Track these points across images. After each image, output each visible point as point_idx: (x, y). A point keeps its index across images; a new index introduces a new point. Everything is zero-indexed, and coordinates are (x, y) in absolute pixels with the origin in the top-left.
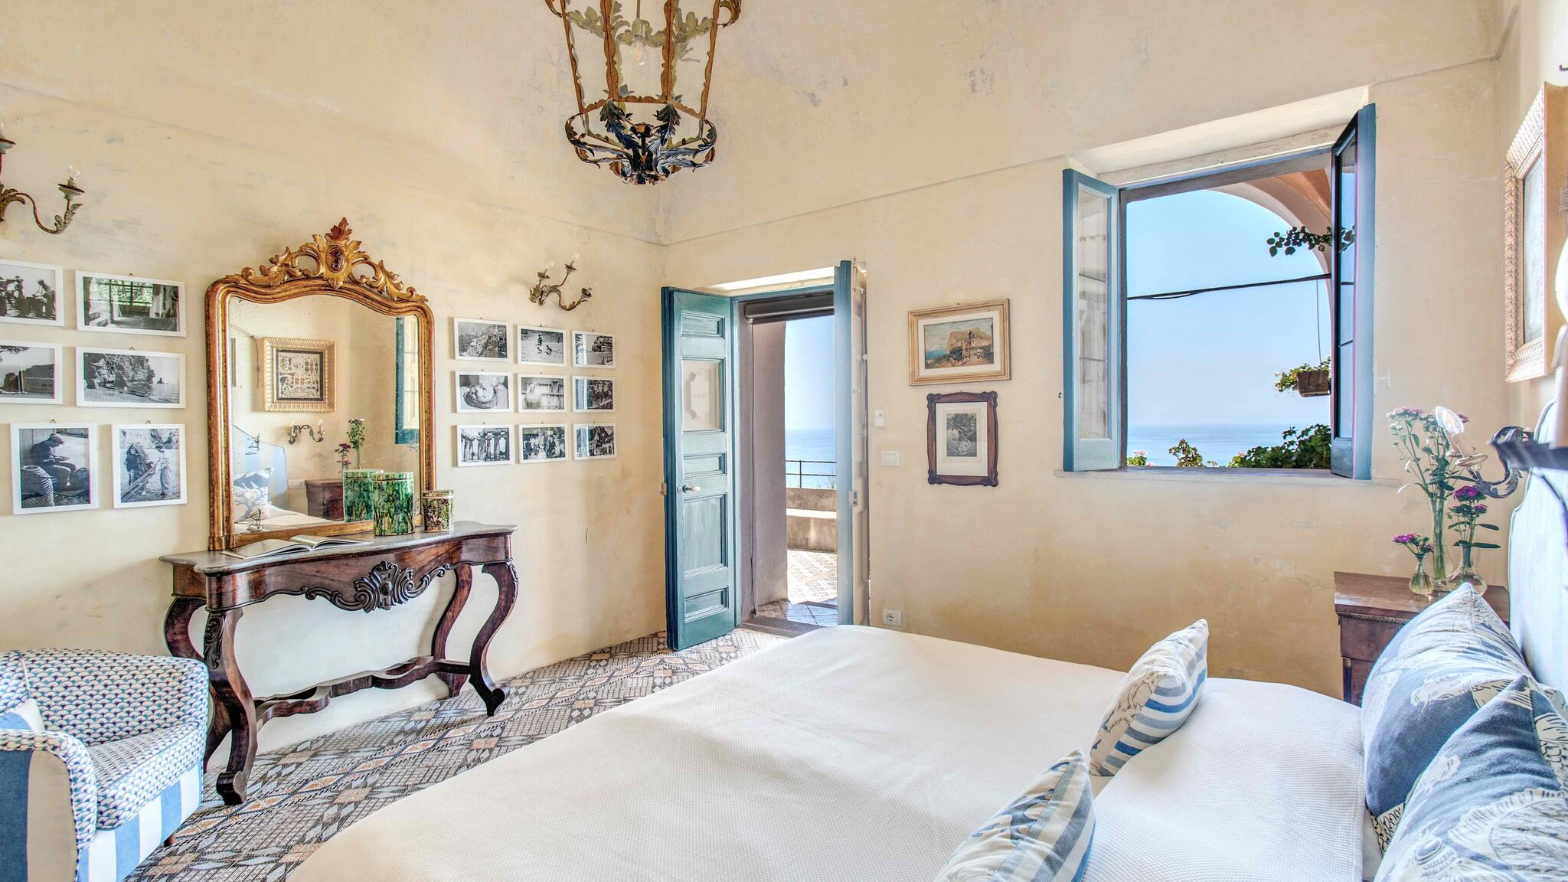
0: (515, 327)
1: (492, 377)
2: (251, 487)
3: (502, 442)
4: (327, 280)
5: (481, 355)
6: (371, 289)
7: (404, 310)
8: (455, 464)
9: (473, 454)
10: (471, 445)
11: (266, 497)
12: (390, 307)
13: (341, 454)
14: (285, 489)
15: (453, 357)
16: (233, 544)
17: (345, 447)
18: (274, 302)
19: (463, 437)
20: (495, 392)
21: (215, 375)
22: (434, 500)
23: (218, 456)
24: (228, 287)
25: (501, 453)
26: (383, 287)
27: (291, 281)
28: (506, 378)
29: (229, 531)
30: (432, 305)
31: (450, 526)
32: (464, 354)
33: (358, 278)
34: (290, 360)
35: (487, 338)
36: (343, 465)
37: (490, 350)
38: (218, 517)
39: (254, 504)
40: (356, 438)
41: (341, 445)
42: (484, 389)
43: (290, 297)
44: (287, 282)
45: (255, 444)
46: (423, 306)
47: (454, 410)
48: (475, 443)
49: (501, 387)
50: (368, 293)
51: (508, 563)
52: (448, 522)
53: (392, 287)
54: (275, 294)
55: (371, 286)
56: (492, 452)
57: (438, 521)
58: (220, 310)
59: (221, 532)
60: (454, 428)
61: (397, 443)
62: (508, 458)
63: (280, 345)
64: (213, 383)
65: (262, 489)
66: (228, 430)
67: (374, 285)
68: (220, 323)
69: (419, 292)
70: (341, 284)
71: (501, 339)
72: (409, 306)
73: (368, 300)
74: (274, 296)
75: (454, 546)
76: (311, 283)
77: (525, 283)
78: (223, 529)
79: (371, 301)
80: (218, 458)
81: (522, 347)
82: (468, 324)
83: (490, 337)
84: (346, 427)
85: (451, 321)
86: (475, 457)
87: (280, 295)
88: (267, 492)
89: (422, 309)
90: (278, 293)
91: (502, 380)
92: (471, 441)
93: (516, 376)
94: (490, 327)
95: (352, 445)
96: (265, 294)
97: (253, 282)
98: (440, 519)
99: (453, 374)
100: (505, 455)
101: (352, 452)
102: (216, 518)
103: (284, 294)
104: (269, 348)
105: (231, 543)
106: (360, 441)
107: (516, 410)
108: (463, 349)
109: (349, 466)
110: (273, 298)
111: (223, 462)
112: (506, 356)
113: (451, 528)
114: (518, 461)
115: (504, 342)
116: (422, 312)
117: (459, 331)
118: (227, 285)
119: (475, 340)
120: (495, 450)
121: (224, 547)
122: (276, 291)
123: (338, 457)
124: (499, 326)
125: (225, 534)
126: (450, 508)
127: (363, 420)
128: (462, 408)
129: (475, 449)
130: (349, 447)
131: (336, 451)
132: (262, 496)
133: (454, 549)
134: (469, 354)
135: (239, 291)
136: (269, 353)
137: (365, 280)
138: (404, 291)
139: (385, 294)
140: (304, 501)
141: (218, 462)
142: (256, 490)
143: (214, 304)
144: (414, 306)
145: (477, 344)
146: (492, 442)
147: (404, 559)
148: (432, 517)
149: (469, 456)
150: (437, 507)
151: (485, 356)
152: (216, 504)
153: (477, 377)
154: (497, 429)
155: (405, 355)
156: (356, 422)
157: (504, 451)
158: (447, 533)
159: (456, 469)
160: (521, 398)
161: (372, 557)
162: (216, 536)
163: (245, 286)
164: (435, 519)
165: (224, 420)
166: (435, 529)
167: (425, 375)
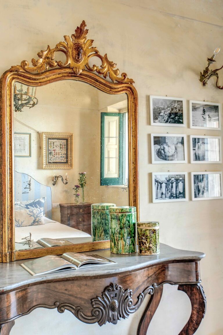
0: (188, 102)
1: (174, 137)
2: (37, 207)
3: (181, 184)
4: (72, 69)
5: (167, 122)
6: (99, 75)
7: (119, 89)
8: (151, 201)
9: (162, 194)
10: (161, 187)
11: (43, 212)
12: (111, 88)
13: (76, 190)
14: (51, 208)
15: (149, 123)
16: (14, 258)
17: (77, 187)
18: (41, 85)
19: (156, 181)
20: (176, 149)
21: (5, 137)
22: (147, 230)
23: (5, 195)
24: (13, 74)
25: (180, 193)
26: (107, 73)
27: (51, 70)
28: (183, 138)
29: (12, 249)
30: (138, 86)
31: (158, 250)
32: (156, 121)
33: (91, 67)
34: (54, 143)
35: (171, 110)
36: (76, 196)
37: (172, 118)
38: (5, 238)
40: (82, 182)
41: (75, 186)
42: (169, 146)
43: (50, 81)
44: (48, 71)
45: (28, 186)
46: (131, 86)
47: (150, 162)
48: (164, 185)
49: (180, 145)
50: (97, 78)
51: (199, 284)
52: (156, 248)
53: (112, 73)
54: (40, 79)
55: (99, 73)
56: (174, 192)
57: (149, 247)
58: (8, 92)
59: (7, 249)
60: (150, 175)
61: (101, 185)
62: (184, 197)
63: (49, 136)
64: (3, 143)
65: (41, 208)
66: (12, 176)
67: (101, 71)
68: (8, 100)
69: (129, 76)
70: (81, 71)
71: (179, 110)
72: (123, 87)
73: (97, 83)
74: (41, 81)
75: (159, 269)
76: (63, 71)
77: (194, 71)
78: (8, 247)
79: (99, 84)
80: (5, 196)
81: (193, 116)
82: (159, 100)
83: (172, 109)
84: (77, 177)
85: (148, 98)
86: (164, 196)
87: (44, 80)
88: (43, 210)
89: (131, 89)
90: (43, 78)
91: (180, 140)
92: (161, 184)
93: (189, 137)
94: (172, 102)
95: (80, 186)
96: (35, 80)
97: (28, 70)
98: (151, 245)
99: (149, 135)
100: (182, 195)
101: (81, 189)
103: (46, 79)
105: (13, 257)
106: (84, 184)
107: (189, 162)
108: (155, 118)
109: (79, 196)
110: (40, 82)
111: (9, 199)
112: (182, 123)
113: (158, 252)
114: (191, 199)
115: (181, 112)
116: (131, 91)
117: (153, 104)
118: (12, 73)
119: (163, 111)
120: (176, 191)
121: (8, 261)
122: (41, 77)
123: (74, 192)
124: (178, 101)
125: (9, 251)
126: (157, 237)
127: (85, 173)
128: (155, 160)
129: (164, 190)
130: (79, 187)
131: (73, 189)
132: (41, 212)
133: (159, 271)
134: (160, 122)
135: (20, 77)
137: (95, 68)
138: (120, 76)
139: (108, 78)
141: (5, 198)
142: (39, 209)
143: (4, 86)
144: (126, 87)
145: (165, 114)
146: (174, 185)
147: (126, 281)
148: (145, 243)
149: (159, 195)
150: (149, 235)
151: (170, 122)
152: (4, 229)
153: (165, 138)
154: (177, 175)
155: (105, 138)
156: (82, 174)
157: (182, 191)
158: (155, 257)
159: (151, 204)
160: (192, 153)
161: (104, 279)
162: (4, 252)
163: (23, 74)
164: (148, 245)
165: (10, 169)
166: (147, 253)
167: (132, 136)
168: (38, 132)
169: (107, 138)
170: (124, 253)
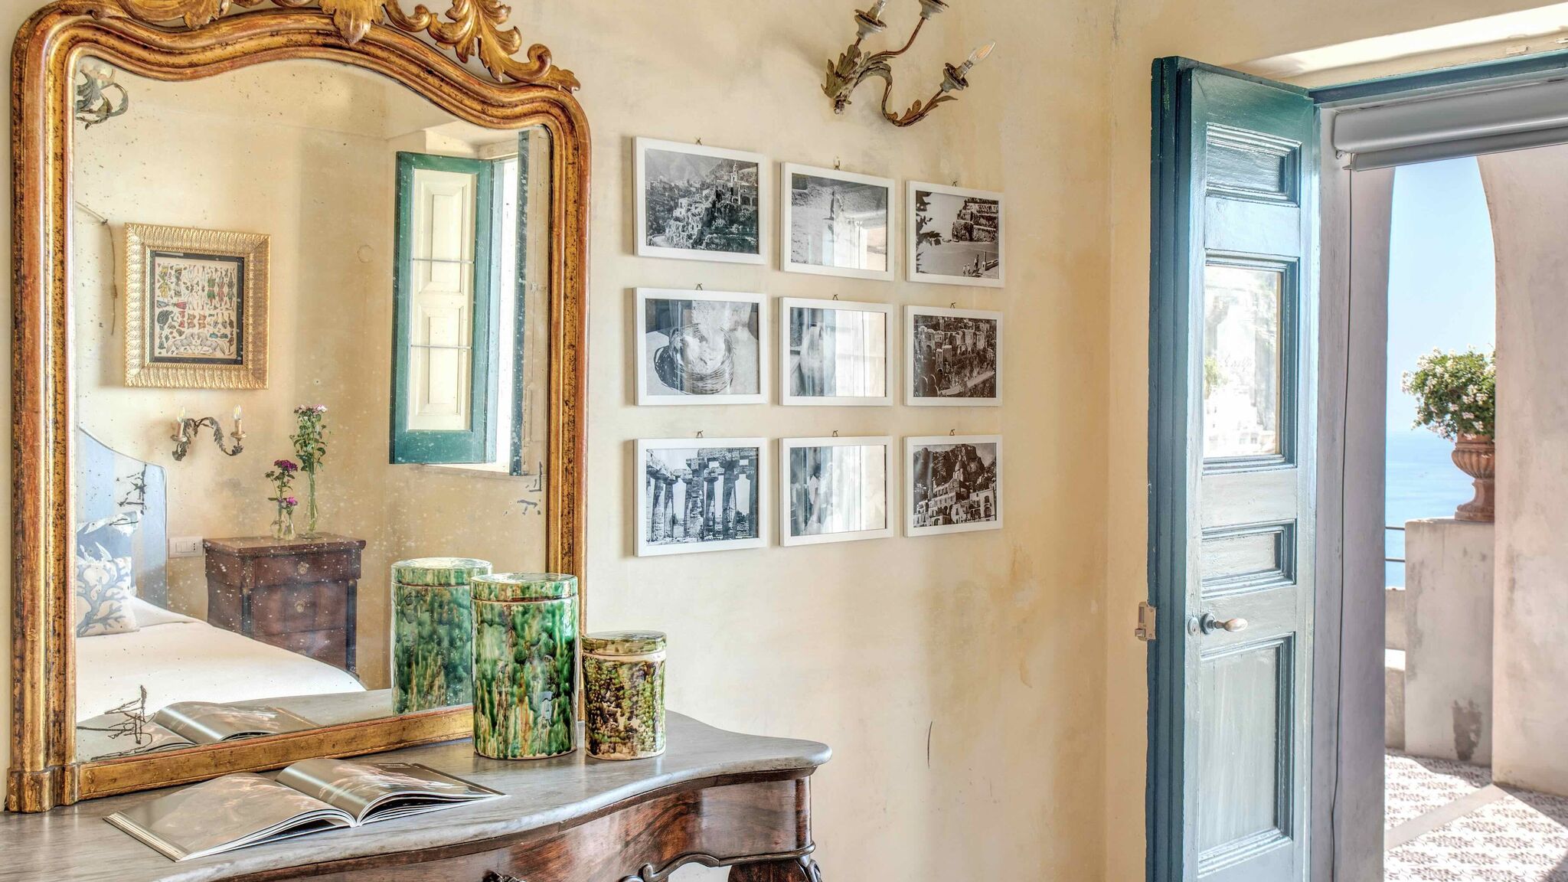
0: (778, 167)
1: (723, 304)
3: (742, 485)
4: (331, 17)
5: (697, 243)
6: (441, 47)
7: (518, 110)
8: (630, 548)
9: (674, 521)
10: (669, 496)
12: (484, 101)
13: (278, 483)
14: (161, 560)
15: (631, 248)
16: (72, 792)
17: (286, 466)
18: (193, 77)
19: (653, 473)
20: (729, 349)
21: (35, 290)
22: (622, 664)
23: (36, 531)
24: (75, 25)
25: (740, 519)
26: (471, 41)
27: (238, 16)
28: (755, 308)
29: (62, 755)
30: (587, 99)
31: (660, 741)
32: (658, 239)
33: (409, 12)
34: (179, 272)
35: (713, 197)
36: (281, 508)
37: (718, 230)
38: (33, 711)
39: (103, 598)
40: (309, 448)
41: (278, 463)
42: (702, 339)
43: (235, 61)
44: (229, 18)
46: (566, 100)
47: (631, 397)
48: (680, 488)
49: (743, 334)
50: (432, 59)
51: (805, 860)
52: (654, 731)
53: (492, 42)
54: (195, 51)
55: (441, 38)
56: (719, 514)
57: (630, 730)
58: (51, 97)
59: (41, 758)
60: (630, 448)
61: (392, 460)
62: (754, 532)
63: (159, 242)
64: (28, 313)
66: (65, 454)
67: (448, 34)
68: (51, 135)
69: (559, 60)
70: (366, 28)
71: (745, 201)
72: (532, 100)
73: (431, 79)
74: (195, 58)
75: (666, 810)
76: (290, 22)
77: (806, 50)
78: (48, 749)
79: (437, 82)
80: (36, 538)
81: (794, 225)
82: (669, 156)
83: (719, 195)
84: (287, 426)
85: (628, 146)
86: (679, 530)
87: (209, 55)
89: (564, 108)
90: (204, 49)
91: (745, 315)
92: (670, 483)
93: (776, 303)
94: (720, 166)
95: (300, 464)
96: (170, 52)
97: (141, 13)
98: (635, 723)
99: (630, 295)
100: (747, 524)
101: (300, 477)
102: (28, 717)
103: (218, 52)
104: (138, 248)
105: (67, 789)
106: (317, 454)
107: (777, 399)
108: (656, 228)
109: (295, 508)
110: (191, 65)
111: (51, 549)
112: (755, 249)
113: (661, 748)
114: (777, 540)
115: (751, 208)
116: (563, 119)
117: (647, 174)
118: (71, 20)
119: (684, 201)
120: (725, 510)
121: (47, 804)
122: (199, 43)
123: (271, 488)
124: (743, 165)
125: (51, 763)
126: (658, 689)
127: (324, 408)
128: (651, 391)
129: (679, 506)
130: (294, 467)
131: (268, 476)
133: (666, 818)
134: (670, 241)
135: (103, 39)
136: (137, 257)
137: (425, 20)
138: (521, 57)
139: (474, 62)
140: (199, 587)
141: (36, 547)
143: (35, 75)
144: (544, 100)
145: (690, 212)
146: (719, 487)
147: (546, 862)
148: (613, 715)
149: (663, 527)
150: (627, 686)
151: (708, 247)
152: (28, 675)
153: (688, 305)
154: (730, 450)
155: (414, 264)
156: (309, 412)
157: (745, 511)
158: (648, 769)
159: (631, 563)
160: (788, 363)
161: (461, 861)
162: (28, 769)
163: (118, 24)
164: (622, 722)
165: (56, 422)
166: (621, 752)
167: (566, 297)
168: (104, 223)
169: (421, 262)
170: (531, 756)
